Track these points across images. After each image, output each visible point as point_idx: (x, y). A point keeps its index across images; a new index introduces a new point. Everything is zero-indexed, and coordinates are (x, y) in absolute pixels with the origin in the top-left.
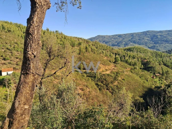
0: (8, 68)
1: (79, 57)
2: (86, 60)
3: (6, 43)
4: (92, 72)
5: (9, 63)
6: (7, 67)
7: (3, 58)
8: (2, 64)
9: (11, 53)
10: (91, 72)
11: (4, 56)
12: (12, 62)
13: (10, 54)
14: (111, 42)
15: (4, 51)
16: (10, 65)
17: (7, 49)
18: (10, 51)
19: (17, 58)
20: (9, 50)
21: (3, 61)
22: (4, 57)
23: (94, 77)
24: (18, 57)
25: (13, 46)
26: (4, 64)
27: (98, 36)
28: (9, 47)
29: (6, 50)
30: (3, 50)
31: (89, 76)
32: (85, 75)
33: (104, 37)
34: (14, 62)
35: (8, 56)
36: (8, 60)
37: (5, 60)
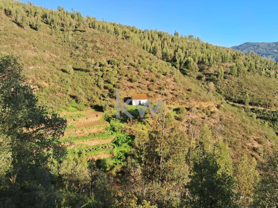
0: (138, 93)
1: (236, 81)
2: (250, 88)
3: (128, 56)
4: (267, 111)
5: (138, 87)
6: (136, 92)
7: (129, 79)
8: (129, 87)
9: (138, 71)
10: (264, 111)
11: (129, 75)
12: (141, 85)
13: (137, 73)
14: (272, 56)
15: (128, 68)
16: (140, 89)
17: (131, 64)
18: (135, 69)
19: (147, 80)
20: (134, 66)
21: (129, 84)
22: (130, 77)
23: (271, 120)
24: (149, 78)
25: (137, 61)
26: (132, 87)
27: (245, 43)
28: (133, 62)
29: (130, 66)
30: (126, 67)
31: (261, 118)
32: (255, 115)
33: (258, 46)
34: (144, 86)
35: (134, 76)
36: (136, 81)
37: (131, 82)
